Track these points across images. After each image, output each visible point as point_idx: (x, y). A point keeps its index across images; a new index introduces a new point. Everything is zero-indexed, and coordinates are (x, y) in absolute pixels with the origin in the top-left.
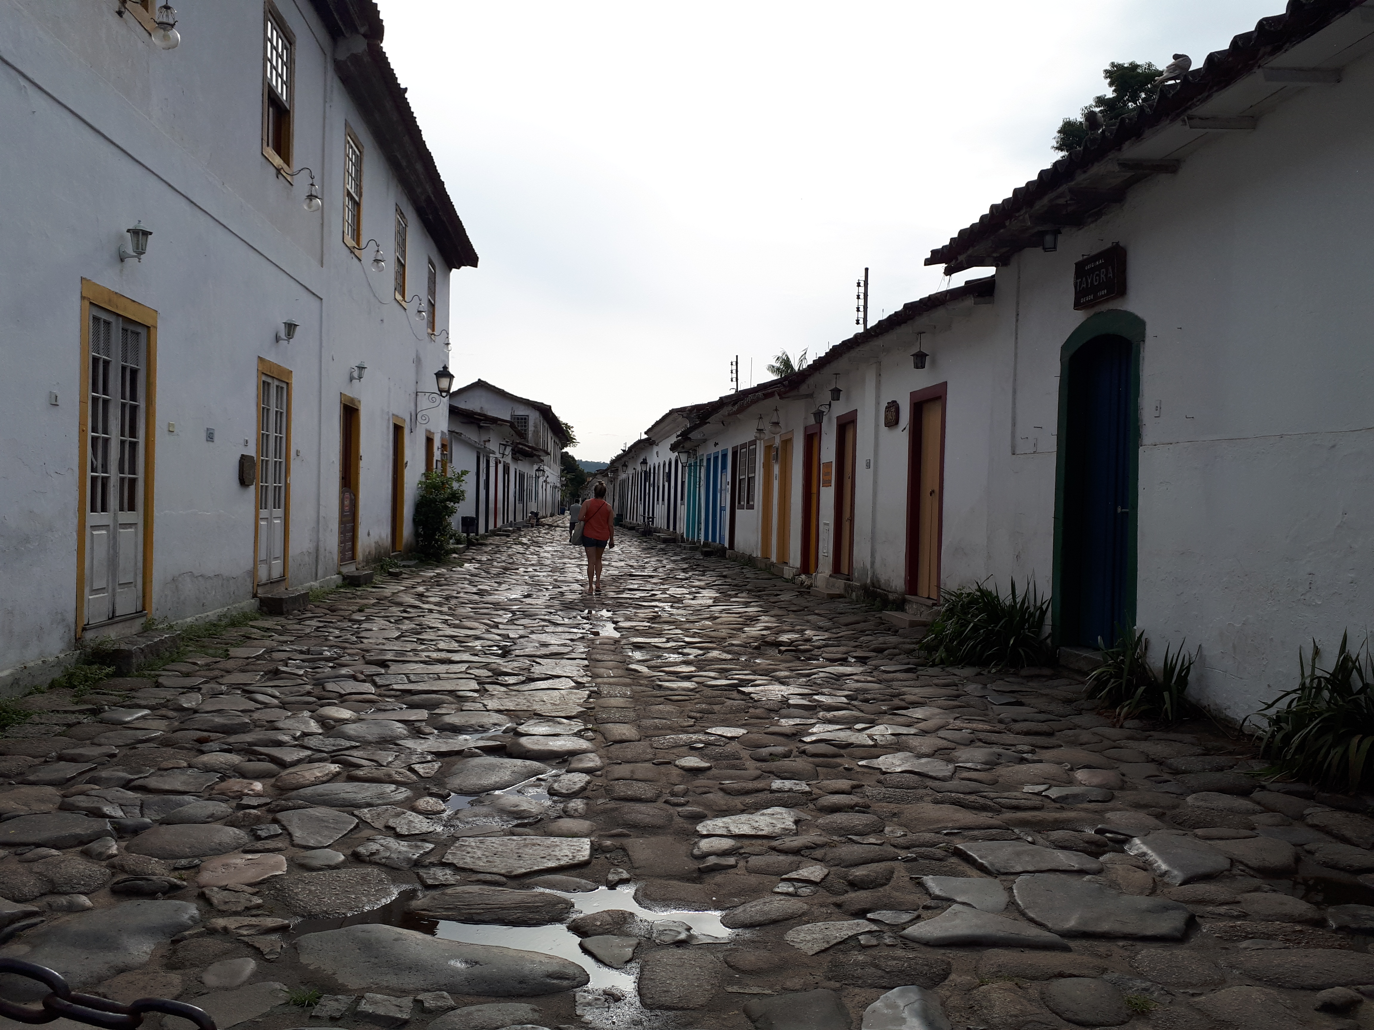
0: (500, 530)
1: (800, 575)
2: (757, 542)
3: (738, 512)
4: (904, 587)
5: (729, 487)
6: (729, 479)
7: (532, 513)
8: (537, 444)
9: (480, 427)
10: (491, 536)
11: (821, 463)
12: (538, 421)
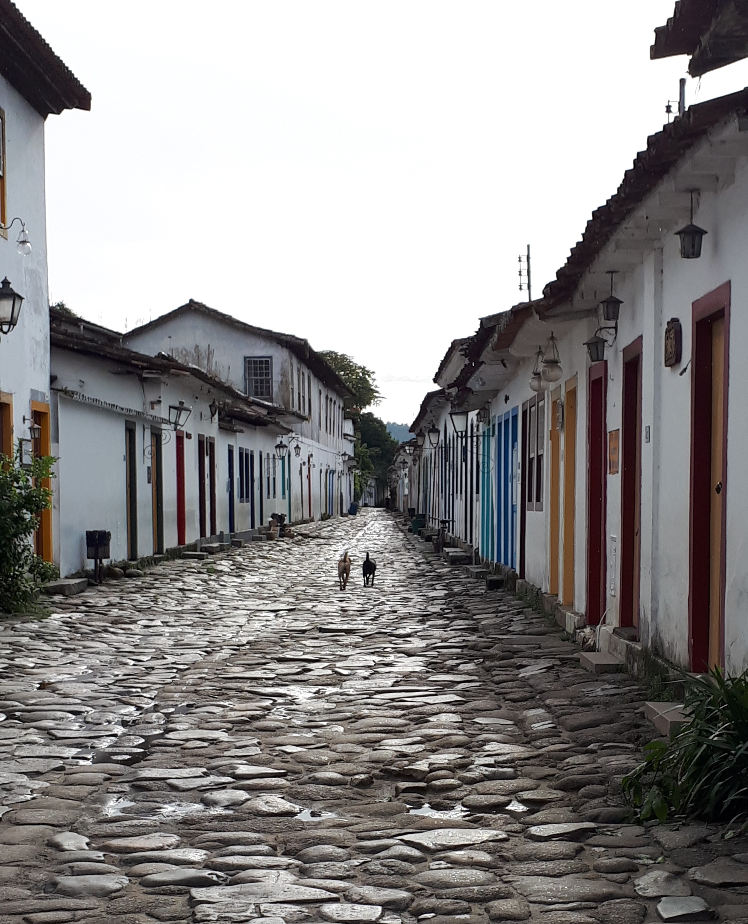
0: (193, 547)
1: (584, 627)
2: (546, 565)
3: (528, 513)
4: (688, 657)
5: (520, 471)
6: (520, 460)
7: (274, 516)
8: (286, 403)
9: (143, 380)
10: (167, 560)
11: (608, 431)
12: (287, 365)
